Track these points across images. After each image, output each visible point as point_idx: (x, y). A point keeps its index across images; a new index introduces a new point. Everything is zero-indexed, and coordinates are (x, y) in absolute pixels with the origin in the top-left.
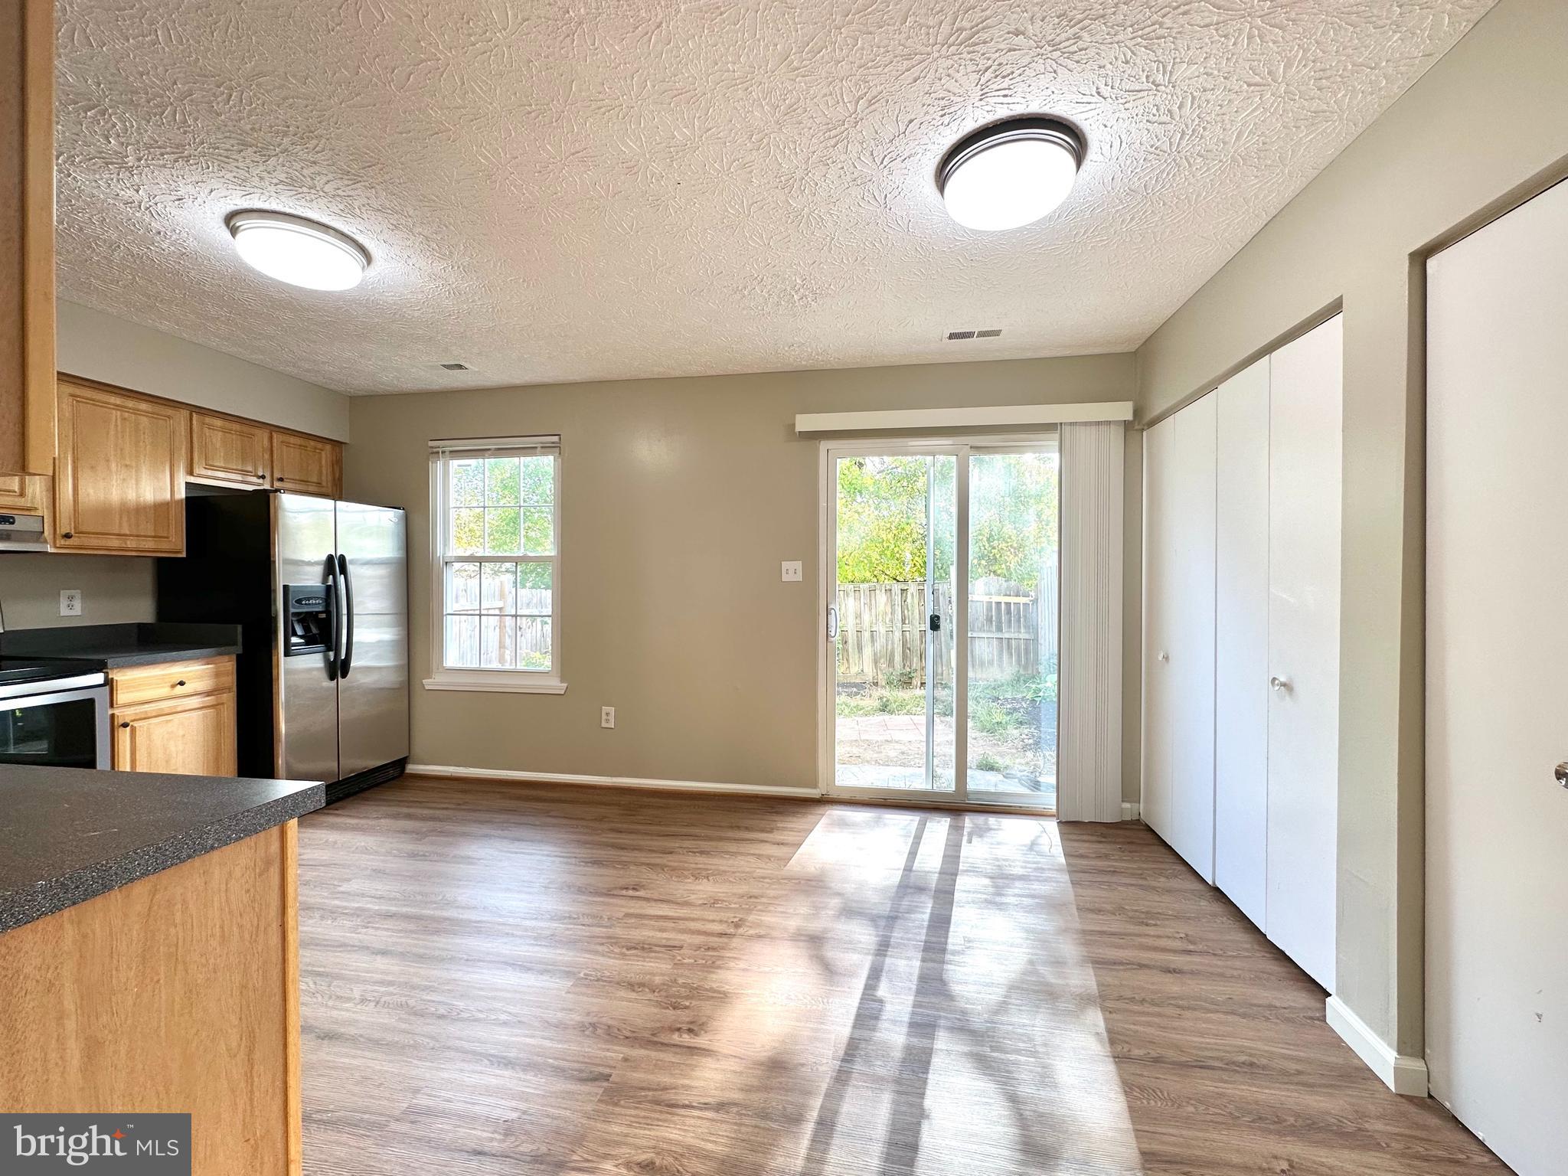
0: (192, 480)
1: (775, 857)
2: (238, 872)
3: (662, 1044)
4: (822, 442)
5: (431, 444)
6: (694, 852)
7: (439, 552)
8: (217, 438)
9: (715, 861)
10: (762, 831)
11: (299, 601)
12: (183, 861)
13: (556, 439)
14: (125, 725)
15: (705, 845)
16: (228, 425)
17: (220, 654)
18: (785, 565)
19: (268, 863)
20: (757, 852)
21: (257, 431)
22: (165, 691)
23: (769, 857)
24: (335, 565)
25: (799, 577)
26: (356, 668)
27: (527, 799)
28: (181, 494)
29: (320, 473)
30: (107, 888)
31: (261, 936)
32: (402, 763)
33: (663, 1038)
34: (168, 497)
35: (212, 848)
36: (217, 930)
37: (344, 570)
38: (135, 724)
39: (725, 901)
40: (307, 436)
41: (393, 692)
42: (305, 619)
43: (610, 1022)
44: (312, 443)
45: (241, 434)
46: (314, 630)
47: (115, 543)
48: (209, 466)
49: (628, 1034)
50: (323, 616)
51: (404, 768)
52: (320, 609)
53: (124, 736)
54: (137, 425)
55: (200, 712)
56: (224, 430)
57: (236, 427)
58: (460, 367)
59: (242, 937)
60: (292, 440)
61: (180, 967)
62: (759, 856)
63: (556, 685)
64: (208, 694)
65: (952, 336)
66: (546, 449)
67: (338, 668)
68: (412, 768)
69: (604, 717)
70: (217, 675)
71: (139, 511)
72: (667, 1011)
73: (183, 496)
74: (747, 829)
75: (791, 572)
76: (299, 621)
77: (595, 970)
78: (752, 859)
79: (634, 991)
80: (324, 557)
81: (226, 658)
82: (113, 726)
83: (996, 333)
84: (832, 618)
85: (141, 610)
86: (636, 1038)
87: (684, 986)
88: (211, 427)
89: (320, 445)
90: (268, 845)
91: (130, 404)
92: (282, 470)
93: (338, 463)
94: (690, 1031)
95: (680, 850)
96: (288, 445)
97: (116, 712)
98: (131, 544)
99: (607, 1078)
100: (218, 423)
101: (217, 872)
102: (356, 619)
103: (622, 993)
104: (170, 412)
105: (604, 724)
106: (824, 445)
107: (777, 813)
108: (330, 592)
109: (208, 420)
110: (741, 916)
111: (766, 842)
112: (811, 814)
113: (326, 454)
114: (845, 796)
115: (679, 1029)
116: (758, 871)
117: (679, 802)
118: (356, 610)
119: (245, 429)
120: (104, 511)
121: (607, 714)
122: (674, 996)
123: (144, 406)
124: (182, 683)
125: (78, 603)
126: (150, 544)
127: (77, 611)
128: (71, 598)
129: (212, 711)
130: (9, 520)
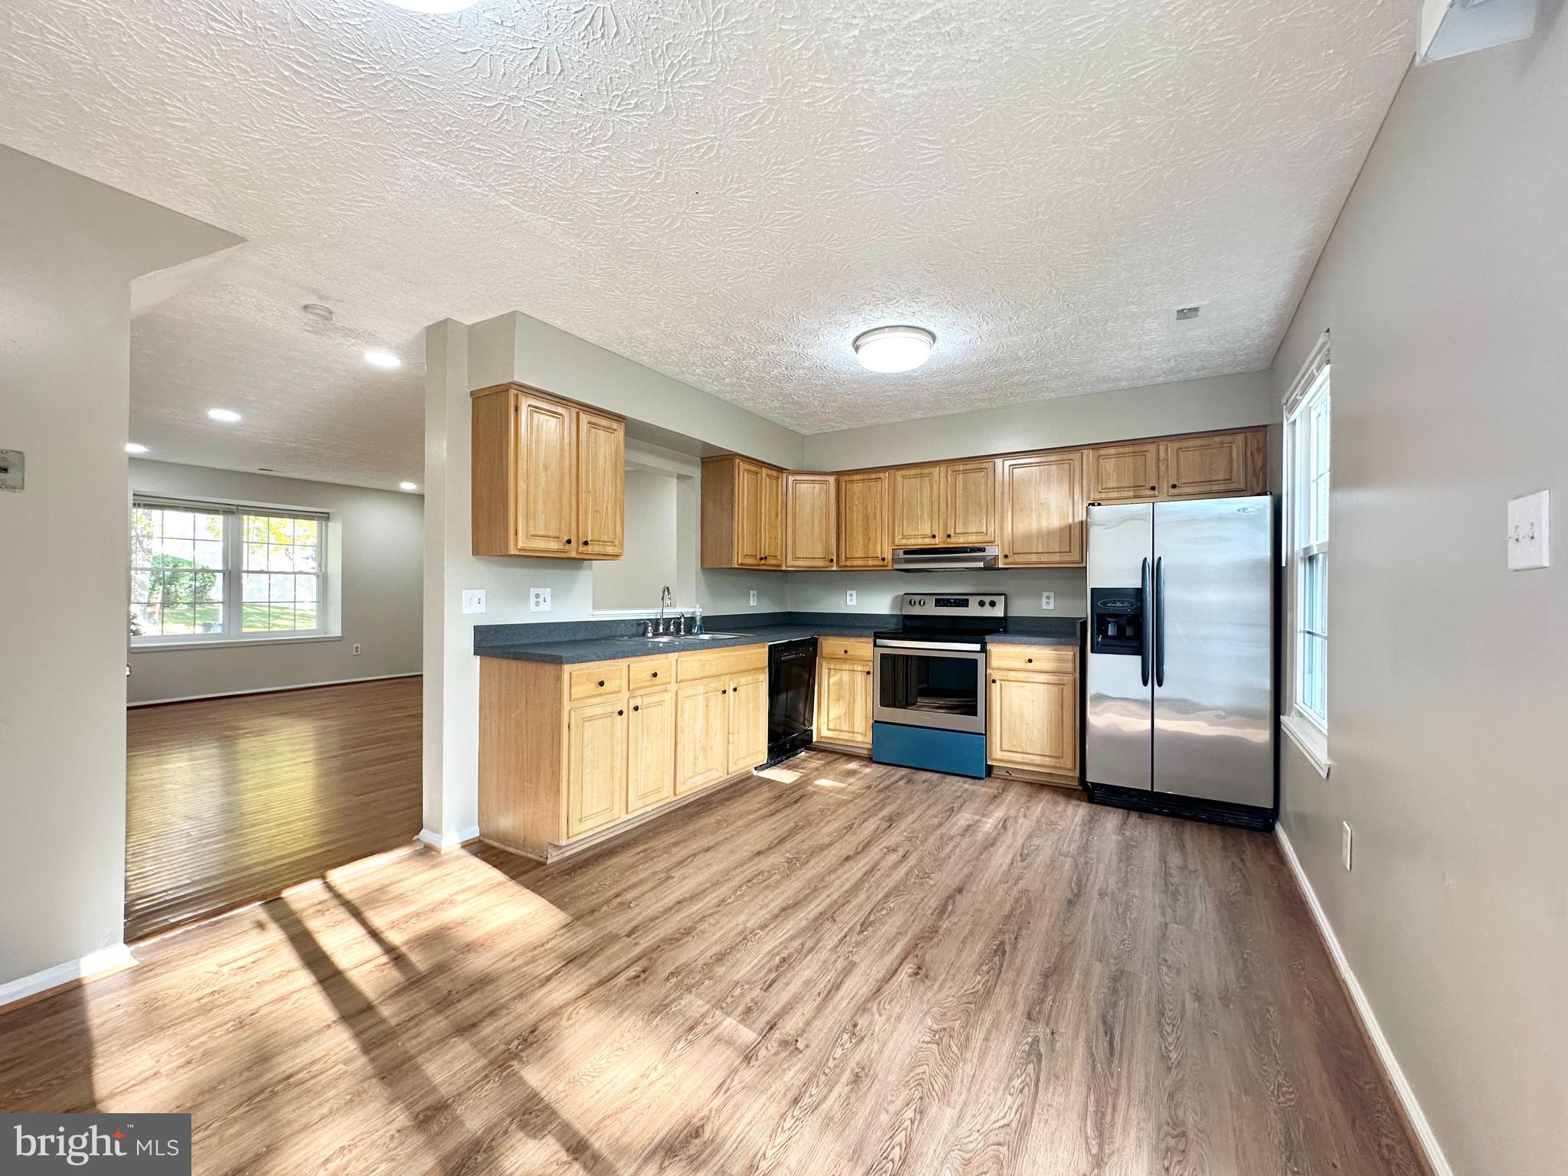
8: (1109, 465)
11: (1104, 603)
14: (995, 682)
16: (1121, 450)
17: (1064, 644)
21: (1148, 447)
22: (1021, 665)
24: (1153, 571)
29: (1230, 468)
34: (1070, 521)
38: (1002, 683)
40: (1206, 434)
44: (1217, 439)
46: (1129, 632)
47: (1034, 558)
48: (1105, 490)
51: (1270, 825)
52: (1128, 612)
53: (995, 688)
55: (1045, 686)
56: (1118, 456)
57: (1129, 449)
60: (1191, 443)
63: (1324, 761)
64: (1054, 674)
67: (1153, 673)
68: (1279, 829)
70: (1060, 660)
71: (1049, 534)
73: (1083, 517)
80: (1141, 561)
81: (1069, 648)
82: (988, 680)
88: (1106, 456)
89: (1229, 438)
92: (1180, 478)
93: (1260, 450)
96: (1185, 449)
97: (990, 672)
98: (1044, 558)
100: (1111, 451)
108: (1141, 596)
109: (1102, 452)
113: (1237, 445)
119: (1137, 448)
120: (1028, 538)
123: (1053, 457)
124: (1030, 661)
125: (1052, 601)
126: (1056, 558)
127: (1051, 606)
128: (1048, 597)
129: (1054, 689)
130: (982, 550)
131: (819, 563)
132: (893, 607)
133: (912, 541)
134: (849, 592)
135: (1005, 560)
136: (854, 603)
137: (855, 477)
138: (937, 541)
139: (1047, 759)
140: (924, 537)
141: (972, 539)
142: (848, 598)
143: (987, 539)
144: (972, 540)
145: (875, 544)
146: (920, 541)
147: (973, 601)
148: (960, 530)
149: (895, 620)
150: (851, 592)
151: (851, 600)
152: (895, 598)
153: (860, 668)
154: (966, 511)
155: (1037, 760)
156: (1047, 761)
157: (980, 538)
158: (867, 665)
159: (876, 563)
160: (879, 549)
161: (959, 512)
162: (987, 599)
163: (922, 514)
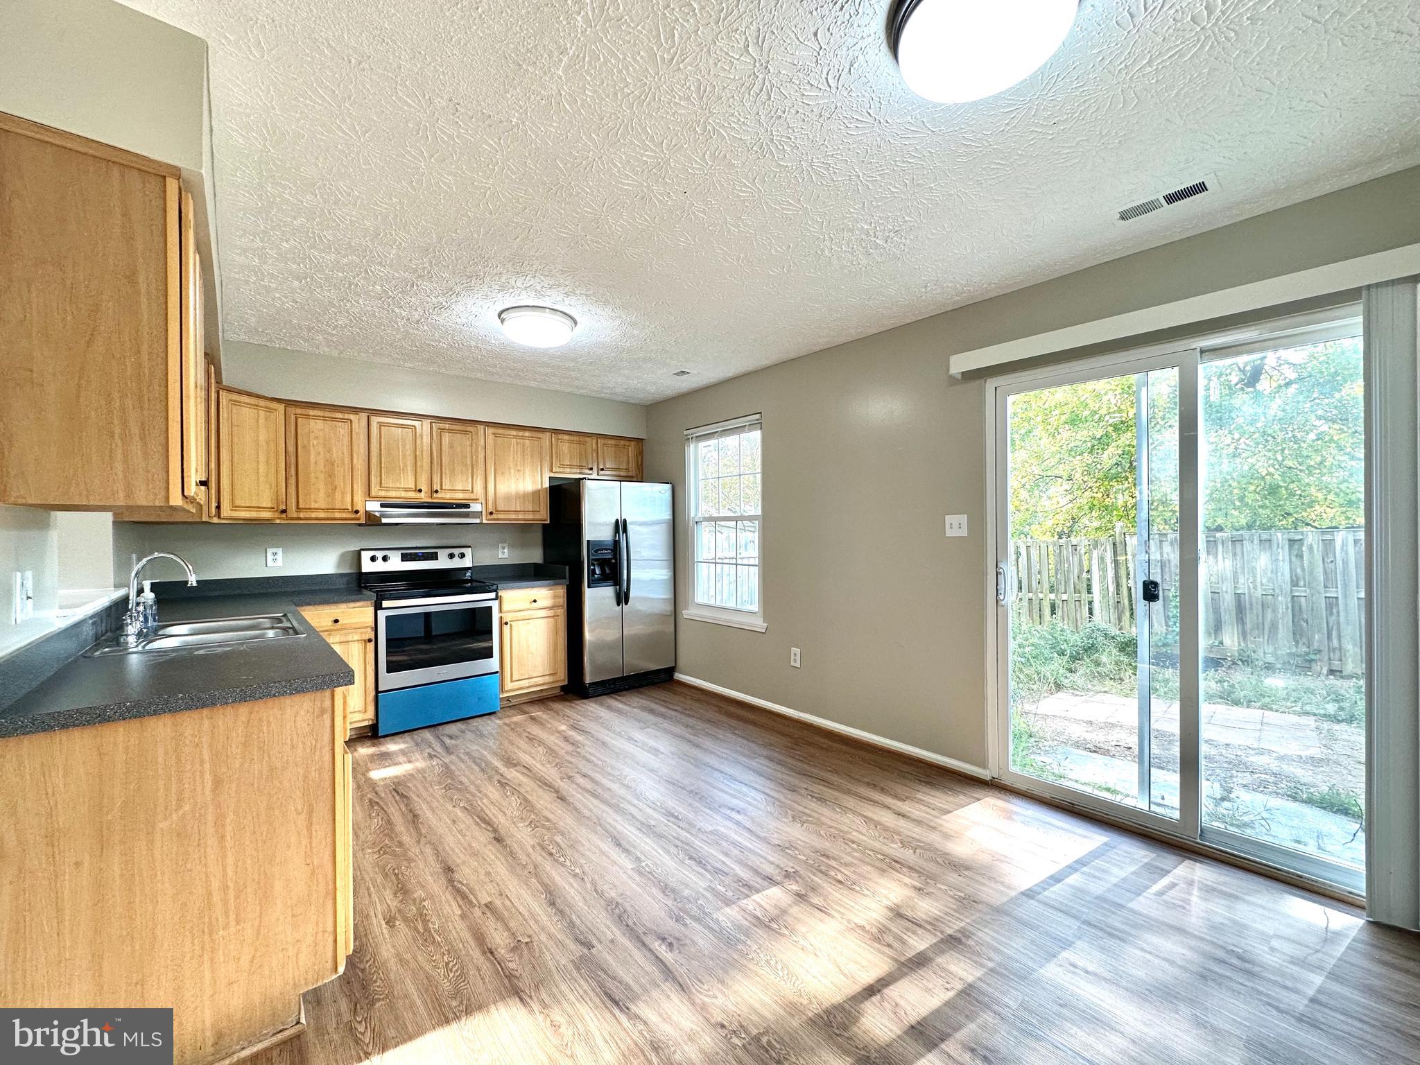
0: (552, 475)
1: (885, 826)
2: (302, 712)
3: (644, 944)
4: (988, 381)
5: (686, 433)
6: (812, 797)
7: (692, 515)
8: (565, 447)
9: (825, 811)
10: (896, 797)
11: (596, 551)
12: (256, 699)
13: (758, 416)
14: (506, 623)
15: (828, 793)
16: (572, 438)
17: (557, 584)
18: (949, 519)
19: (323, 711)
20: (870, 814)
21: (588, 440)
22: (528, 606)
23: (877, 824)
24: (621, 527)
25: (964, 532)
26: (635, 598)
27: (738, 718)
28: (547, 485)
29: (628, 463)
30: (213, 704)
31: (318, 753)
32: (670, 671)
33: (647, 940)
34: (539, 487)
35: (274, 695)
36: (289, 741)
37: (625, 530)
38: (513, 623)
39: (796, 849)
40: (619, 438)
41: (663, 616)
42: (603, 563)
43: (629, 909)
44: (622, 442)
45: (580, 443)
46: (608, 571)
47: (513, 516)
48: (562, 466)
49: (630, 924)
50: (613, 561)
51: (672, 676)
52: (610, 556)
53: (506, 629)
54: (524, 445)
55: (546, 620)
56: (571, 442)
57: (576, 438)
58: (683, 372)
59: (305, 749)
60: (610, 442)
61: (266, 755)
62: (868, 820)
63: (759, 624)
64: (551, 608)
65: (1124, 216)
66: (752, 426)
67: (622, 598)
68: (679, 676)
69: (793, 657)
70: (555, 597)
71: (524, 497)
72: (670, 921)
73: (548, 485)
74: (883, 790)
75: (955, 526)
76: (599, 565)
77: (656, 864)
78: (858, 820)
79: (664, 892)
80: (614, 521)
81: (560, 587)
82: (503, 623)
83: (1201, 188)
84: (1001, 578)
85: (535, 555)
86: (632, 929)
87: (701, 908)
88: (562, 441)
89: (627, 443)
90: (322, 701)
91: (521, 433)
92: (604, 464)
93: (640, 453)
94: (671, 945)
95: (803, 791)
96: (607, 445)
97: (503, 615)
98: (521, 516)
99: (589, 946)
100: (566, 437)
101: (288, 711)
102: (632, 563)
103: (654, 891)
104: (540, 435)
105: (793, 664)
106: (991, 384)
107: (927, 783)
108: (616, 544)
109: (560, 437)
110: (799, 869)
111: (889, 808)
112: (965, 795)
113: (632, 449)
114: (1022, 786)
115: (664, 939)
116: (854, 833)
117: (844, 747)
118: (632, 557)
119: (582, 439)
120: (508, 498)
121: (795, 655)
122: (686, 912)
123: (527, 434)
124: (535, 601)
125: (506, 551)
126: (530, 516)
127: (506, 555)
128: (504, 548)
129: (552, 620)
130: (467, 506)
131: (266, 515)
132: (339, 565)
133: (393, 494)
134: (270, 551)
135: (489, 517)
136: (280, 563)
137: (312, 412)
138: (422, 495)
139: (547, 678)
140: (407, 490)
141: (460, 495)
142: (270, 556)
143: (472, 496)
144: (459, 497)
145: (343, 493)
146: (403, 494)
147: (443, 554)
148: (447, 485)
149: (345, 579)
150: (275, 550)
151: (274, 560)
152: (343, 556)
153: (356, 638)
154: (453, 471)
155: (540, 680)
156: (547, 679)
157: (467, 496)
158: (365, 633)
159: (344, 515)
160: (348, 499)
161: (446, 470)
162: (457, 552)
163: (405, 466)
